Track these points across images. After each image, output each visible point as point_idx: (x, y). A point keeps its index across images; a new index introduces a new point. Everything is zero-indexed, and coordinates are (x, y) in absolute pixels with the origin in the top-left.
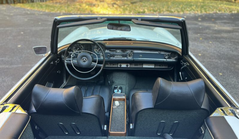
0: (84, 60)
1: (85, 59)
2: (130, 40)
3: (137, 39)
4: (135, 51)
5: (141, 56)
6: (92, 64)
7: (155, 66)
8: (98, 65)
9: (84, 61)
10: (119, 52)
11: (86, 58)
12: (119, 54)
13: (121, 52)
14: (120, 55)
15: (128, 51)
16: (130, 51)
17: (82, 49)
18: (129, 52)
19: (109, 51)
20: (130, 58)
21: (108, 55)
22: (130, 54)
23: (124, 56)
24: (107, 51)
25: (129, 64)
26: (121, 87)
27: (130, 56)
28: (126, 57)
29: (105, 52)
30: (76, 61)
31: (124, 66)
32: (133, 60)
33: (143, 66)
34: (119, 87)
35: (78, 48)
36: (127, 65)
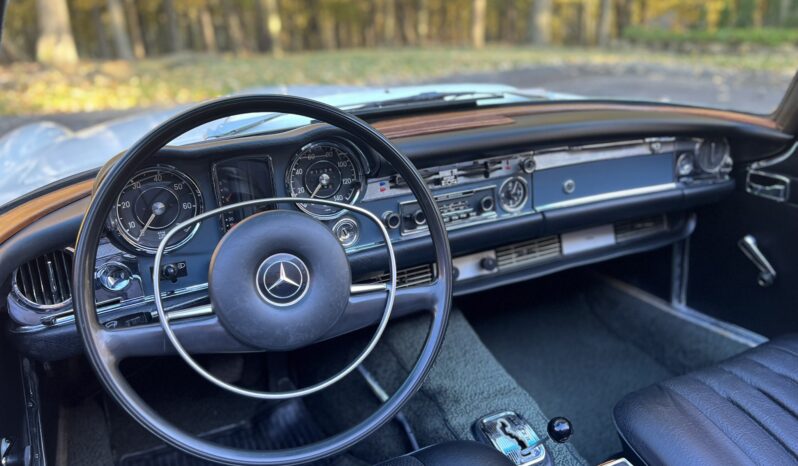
0: (283, 277)
1: (291, 273)
4: (543, 162)
5: (570, 186)
7: (617, 232)
8: (403, 292)
9: (285, 291)
10: (452, 180)
11: (288, 258)
12: (452, 194)
13: (462, 180)
15: (503, 164)
16: (513, 162)
17: (186, 206)
19: (388, 185)
20: (515, 212)
21: (387, 212)
22: (513, 182)
23: (488, 204)
24: (377, 190)
25: (491, 254)
26: (518, 415)
27: (509, 197)
28: (494, 209)
29: (367, 198)
30: (208, 309)
31: (467, 268)
32: (540, 217)
33: (561, 251)
34: (508, 418)
35: (160, 206)
36: (483, 264)
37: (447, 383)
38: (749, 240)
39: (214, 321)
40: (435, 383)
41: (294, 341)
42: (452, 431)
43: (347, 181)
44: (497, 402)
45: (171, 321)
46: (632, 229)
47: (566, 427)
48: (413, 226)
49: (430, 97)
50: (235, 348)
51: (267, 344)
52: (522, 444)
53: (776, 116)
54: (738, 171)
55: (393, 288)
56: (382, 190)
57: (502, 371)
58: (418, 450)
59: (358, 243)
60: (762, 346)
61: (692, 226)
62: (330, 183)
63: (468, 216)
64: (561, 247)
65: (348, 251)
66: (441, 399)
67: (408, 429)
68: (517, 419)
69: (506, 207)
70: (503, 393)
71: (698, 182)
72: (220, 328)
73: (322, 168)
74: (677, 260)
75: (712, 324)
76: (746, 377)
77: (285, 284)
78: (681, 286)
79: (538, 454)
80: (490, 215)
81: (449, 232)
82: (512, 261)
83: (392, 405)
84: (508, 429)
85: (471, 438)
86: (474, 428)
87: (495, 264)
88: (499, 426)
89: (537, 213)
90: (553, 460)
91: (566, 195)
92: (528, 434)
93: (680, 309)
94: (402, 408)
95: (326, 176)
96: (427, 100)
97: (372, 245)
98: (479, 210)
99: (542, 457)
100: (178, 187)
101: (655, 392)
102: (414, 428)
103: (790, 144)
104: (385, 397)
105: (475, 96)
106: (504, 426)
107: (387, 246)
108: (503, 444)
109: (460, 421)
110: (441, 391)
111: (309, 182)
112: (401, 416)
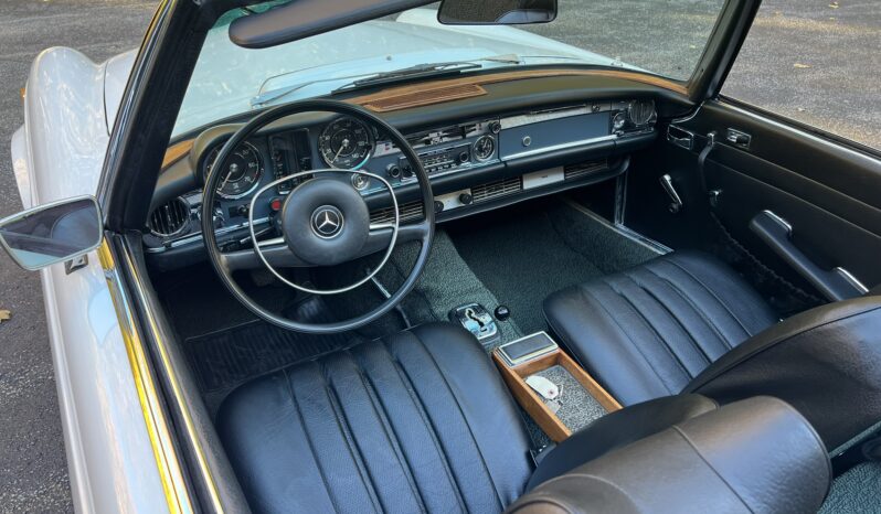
0: (328, 221)
1: (332, 217)
2: (455, 74)
3: (486, 66)
4: (506, 123)
5: (527, 141)
6: (371, 234)
7: (566, 171)
8: (403, 228)
10: (438, 139)
12: (438, 150)
13: (445, 139)
14: (441, 155)
15: (477, 127)
16: (485, 125)
17: (251, 165)
18: (477, 131)
19: (391, 145)
20: (486, 162)
21: (391, 166)
22: (484, 139)
23: (464, 157)
24: (383, 149)
25: (468, 192)
26: (480, 306)
27: (481, 150)
28: (469, 161)
29: (376, 155)
30: (281, 240)
31: (450, 202)
32: (503, 165)
33: (522, 187)
34: (474, 308)
35: (234, 166)
36: (461, 199)
37: (433, 285)
38: (667, 178)
39: (286, 247)
40: (424, 285)
41: (335, 260)
42: (435, 316)
43: (361, 144)
44: (467, 298)
45: (260, 247)
46: (580, 168)
47: (506, 311)
48: (409, 175)
49: (424, 68)
50: (300, 264)
51: (319, 262)
52: (481, 324)
53: (688, 84)
54: (661, 124)
55: (396, 226)
56: (387, 149)
57: (474, 276)
58: (410, 327)
59: (370, 188)
60: (668, 255)
61: (627, 165)
62: (350, 145)
63: (450, 166)
64: (522, 184)
65: (363, 194)
66: (428, 296)
67: (405, 317)
68: (480, 309)
69: (479, 158)
70: (471, 291)
71: (630, 134)
72: (290, 252)
73: (343, 135)
74: (619, 189)
75: (641, 239)
76: (638, 280)
77: (328, 225)
78: (621, 209)
79: (491, 329)
80: (467, 165)
81: (431, 179)
82: (485, 196)
83: (393, 301)
84: (473, 315)
85: (447, 319)
86: (450, 315)
87: (471, 198)
88: (467, 312)
89: (501, 162)
90: (502, 334)
91: (524, 147)
92: (486, 319)
93: (620, 228)
94: (401, 302)
95: (346, 141)
96: (420, 71)
97: (380, 189)
98: (458, 162)
99: (494, 333)
100: (245, 152)
101: (573, 290)
102: (408, 316)
103: (694, 108)
104: (388, 296)
105: (459, 66)
106: (470, 312)
107: (389, 190)
108: (470, 325)
109: (441, 310)
110: (428, 290)
111: (335, 145)
112: (399, 307)
